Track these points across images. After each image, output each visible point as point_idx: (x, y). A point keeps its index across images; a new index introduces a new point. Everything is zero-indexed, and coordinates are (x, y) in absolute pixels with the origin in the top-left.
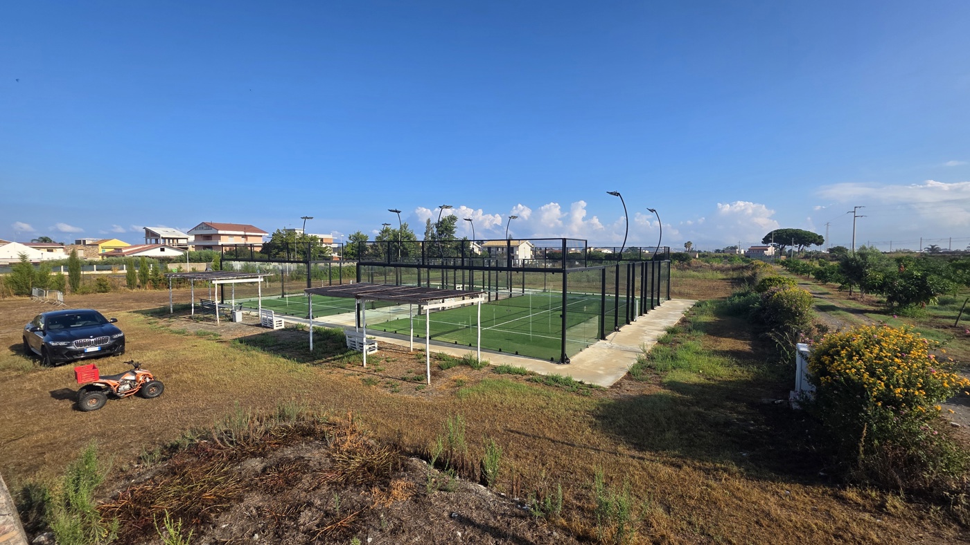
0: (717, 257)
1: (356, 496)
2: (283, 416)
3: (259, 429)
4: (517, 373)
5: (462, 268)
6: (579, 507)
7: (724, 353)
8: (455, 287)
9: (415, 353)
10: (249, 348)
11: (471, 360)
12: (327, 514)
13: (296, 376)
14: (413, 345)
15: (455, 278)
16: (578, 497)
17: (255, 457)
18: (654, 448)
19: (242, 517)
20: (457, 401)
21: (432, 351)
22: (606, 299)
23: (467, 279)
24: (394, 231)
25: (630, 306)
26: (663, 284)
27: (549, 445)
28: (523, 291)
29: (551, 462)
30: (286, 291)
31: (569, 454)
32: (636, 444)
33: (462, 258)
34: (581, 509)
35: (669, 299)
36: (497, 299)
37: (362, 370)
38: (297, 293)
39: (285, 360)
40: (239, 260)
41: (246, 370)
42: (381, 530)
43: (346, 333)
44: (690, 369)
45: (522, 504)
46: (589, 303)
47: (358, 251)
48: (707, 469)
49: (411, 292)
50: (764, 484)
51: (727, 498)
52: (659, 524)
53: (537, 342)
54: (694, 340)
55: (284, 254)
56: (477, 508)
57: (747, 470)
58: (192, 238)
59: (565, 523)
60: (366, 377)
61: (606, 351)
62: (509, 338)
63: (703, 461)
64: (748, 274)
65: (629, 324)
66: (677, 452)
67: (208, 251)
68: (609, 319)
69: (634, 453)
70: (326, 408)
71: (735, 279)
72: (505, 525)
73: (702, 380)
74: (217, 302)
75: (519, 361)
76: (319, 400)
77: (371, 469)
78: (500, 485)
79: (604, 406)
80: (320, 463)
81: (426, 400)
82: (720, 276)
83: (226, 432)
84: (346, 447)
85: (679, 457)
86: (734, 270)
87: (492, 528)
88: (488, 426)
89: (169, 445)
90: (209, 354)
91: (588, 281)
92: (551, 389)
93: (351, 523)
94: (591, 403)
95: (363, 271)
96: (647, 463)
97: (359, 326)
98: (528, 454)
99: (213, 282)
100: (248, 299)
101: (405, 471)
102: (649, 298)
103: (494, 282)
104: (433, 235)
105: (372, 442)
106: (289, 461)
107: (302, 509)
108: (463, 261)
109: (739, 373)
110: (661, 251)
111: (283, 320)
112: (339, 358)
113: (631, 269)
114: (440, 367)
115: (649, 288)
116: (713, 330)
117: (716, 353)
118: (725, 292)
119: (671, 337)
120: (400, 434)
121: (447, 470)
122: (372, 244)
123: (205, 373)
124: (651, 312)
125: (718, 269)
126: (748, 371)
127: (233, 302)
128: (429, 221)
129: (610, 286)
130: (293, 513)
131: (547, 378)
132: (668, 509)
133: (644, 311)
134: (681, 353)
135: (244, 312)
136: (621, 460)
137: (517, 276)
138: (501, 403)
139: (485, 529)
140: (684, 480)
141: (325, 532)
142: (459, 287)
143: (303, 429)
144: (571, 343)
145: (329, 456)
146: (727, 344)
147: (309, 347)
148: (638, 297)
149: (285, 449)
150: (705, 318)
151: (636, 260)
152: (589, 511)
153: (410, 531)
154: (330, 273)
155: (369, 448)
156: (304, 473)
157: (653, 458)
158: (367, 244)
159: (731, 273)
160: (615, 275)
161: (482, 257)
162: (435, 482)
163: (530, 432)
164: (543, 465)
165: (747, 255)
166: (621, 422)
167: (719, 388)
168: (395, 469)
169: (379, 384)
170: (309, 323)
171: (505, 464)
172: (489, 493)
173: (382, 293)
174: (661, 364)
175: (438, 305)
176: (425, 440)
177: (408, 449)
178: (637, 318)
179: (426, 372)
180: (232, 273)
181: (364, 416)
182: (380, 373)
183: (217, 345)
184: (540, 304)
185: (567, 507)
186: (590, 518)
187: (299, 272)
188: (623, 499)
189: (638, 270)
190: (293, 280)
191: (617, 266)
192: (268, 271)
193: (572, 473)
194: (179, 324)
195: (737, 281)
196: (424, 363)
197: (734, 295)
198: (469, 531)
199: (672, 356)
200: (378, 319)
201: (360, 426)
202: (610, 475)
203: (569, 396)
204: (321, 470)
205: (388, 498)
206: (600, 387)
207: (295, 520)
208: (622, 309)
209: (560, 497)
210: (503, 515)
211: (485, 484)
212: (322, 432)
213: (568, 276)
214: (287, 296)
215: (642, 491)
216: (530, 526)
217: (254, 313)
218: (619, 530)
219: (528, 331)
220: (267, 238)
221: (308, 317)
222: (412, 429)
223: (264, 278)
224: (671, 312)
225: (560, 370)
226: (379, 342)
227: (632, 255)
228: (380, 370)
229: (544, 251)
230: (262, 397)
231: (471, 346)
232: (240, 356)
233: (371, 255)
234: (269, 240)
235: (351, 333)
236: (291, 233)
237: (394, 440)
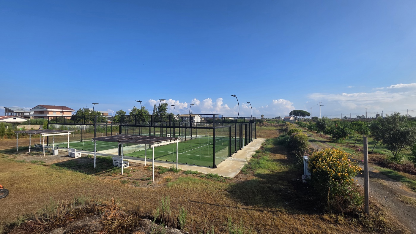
0: (273, 121)
2: (77, 203)
3: (63, 212)
4: (194, 174)
5: (170, 127)
7: (277, 161)
8: (166, 135)
9: (147, 166)
10: (61, 168)
11: (173, 169)
13: (86, 181)
14: (146, 163)
15: (166, 131)
16: (221, 230)
17: (60, 227)
18: (252, 204)
20: (167, 189)
21: (155, 165)
22: (231, 139)
23: (172, 131)
24: (138, 110)
25: (241, 142)
26: (254, 132)
27: (208, 207)
28: (197, 136)
29: (209, 215)
30: (83, 138)
31: (217, 210)
32: (245, 203)
33: (170, 122)
35: (256, 138)
36: (185, 140)
37: (121, 176)
38: (89, 140)
39: (80, 173)
40: (58, 124)
41: (58, 180)
43: (113, 158)
44: (265, 168)
46: (224, 141)
47: (121, 118)
48: (273, 211)
49: (145, 138)
50: (294, 216)
51: (281, 223)
53: (203, 159)
54: (266, 155)
55: (82, 120)
57: (288, 210)
58: (32, 113)
60: (123, 179)
61: (232, 162)
62: (190, 158)
63: (272, 208)
64: (284, 127)
65: (240, 149)
66: (261, 205)
67: (41, 119)
68: (233, 147)
69: (244, 207)
70: (101, 197)
71: (280, 130)
73: (270, 172)
74: (44, 145)
75: (195, 168)
76: (98, 193)
77: (123, 227)
78: (187, 228)
79: (231, 186)
80: (96, 227)
81: (152, 189)
82: (275, 128)
83: (44, 215)
84: (111, 217)
85: (262, 207)
86: (280, 126)
88: (181, 200)
89: (9, 225)
90: (38, 173)
91: (224, 132)
92: (209, 180)
94: (226, 185)
95: (122, 129)
96: (250, 211)
97: (120, 155)
98: (199, 212)
99: (43, 135)
100: (62, 143)
101: (140, 226)
102: (248, 138)
103: (184, 132)
104: (157, 112)
105: (124, 213)
106: (79, 228)
108: (170, 124)
109: (283, 168)
110: (252, 119)
111: (81, 153)
112: (109, 171)
113: (241, 126)
114: (159, 173)
115: (248, 134)
116: (273, 151)
117: (275, 160)
118: (276, 135)
119: (257, 155)
120: (139, 207)
121: (161, 224)
123: (34, 183)
124: (249, 144)
125: (273, 126)
126: (286, 167)
127: (53, 145)
128: (155, 105)
129: (233, 133)
131: (207, 175)
133: (246, 144)
134: (261, 161)
135: (59, 150)
136: (239, 211)
137: (194, 130)
138: (187, 188)
140: (264, 217)
142: (168, 135)
143: (88, 209)
144: (217, 159)
145: (101, 222)
146: (278, 156)
147: (94, 166)
148: (244, 138)
149: (77, 221)
150: (270, 146)
151: (243, 122)
154: (106, 130)
155: (123, 216)
157: (252, 208)
159: (278, 127)
160: (235, 128)
161: (179, 121)
162: (155, 231)
163: (200, 201)
164: (206, 216)
165: (284, 120)
166: (239, 193)
167: (276, 175)
168: (136, 226)
169: (129, 183)
170: (94, 154)
171: (189, 217)
173: (132, 139)
174: (254, 166)
175: (159, 144)
176: (151, 209)
177: (142, 214)
178: (244, 147)
179: (152, 175)
180: (54, 130)
181: (121, 199)
182: (130, 177)
183: (42, 167)
184: (204, 142)
187: (90, 129)
189: (244, 127)
190: (87, 133)
192: (74, 129)
193: (218, 219)
194: (21, 157)
195: (281, 131)
196: (152, 171)
197: (280, 136)
199: (258, 163)
200: (129, 151)
201: (118, 204)
202: (234, 218)
203: (217, 183)
204: (96, 231)
206: (230, 178)
208: (238, 143)
209: (213, 231)
211: (180, 229)
212: (98, 210)
213: (215, 130)
214: (83, 141)
215: (248, 224)
217: (65, 150)
219: (199, 154)
220: (74, 113)
221: (94, 151)
222: (145, 204)
223: (71, 132)
224: (257, 144)
225: (212, 171)
226: (130, 162)
227: (241, 120)
228: (130, 176)
229: (205, 119)
230: (67, 193)
231: (174, 162)
232: (55, 173)
233: (127, 121)
234: (75, 114)
235: (116, 158)
236: (87, 110)
237: (136, 211)
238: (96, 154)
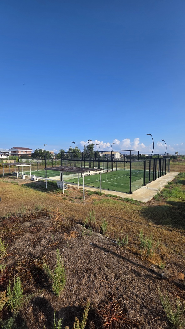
1: (59, 236)
2: (37, 209)
3: (29, 213)
4: (114, 197)
5: (96, 161)
6: (134, 243)
8: (93, 168)
9: (80, 189)
10: (27, 187)
11: (98, 192)
12: (50, 241)
13: (41, 196)
14: (79, 187)
15: (93, 165)
16: (134, 240)
17: (28, 222)
18: (161, 224)
19: (23, 240)
20: (93, 206)
21: (85, 189)
22: (146, 172)
23: (97, 165)
24: (73, 149)
25: (155, 174)
26: (167, 167)
27: (125, 222)
28: (117, 169)
29: (125, 227)
30: (39, 169)
31: (131, 225)
32: (156, 222)
34: (135, 244)
35: (169, 172)
36: (108, 172)
37: (62, 195)
38: (42, 170)
39: (38, 191)
40: (24, 159)
41: (26, 194)
42: (67, 247)
43: (57, 183)
44: (176, 197)
45: (114, 241)
46: (140, 173)
47: (62, 156)
48: (181, 232)
49: (78, 169)
52: (163, 250)
53: (121, 186)
54: (178, 186)
55: (38, 157)
56: (99, 241)
58: (10, 152)
59: (129, 248)
60: (64, 197)
61: (146, 190)
62: (111, 185)
63: (180, 229)
65: (154, 180)
66: (170, 226)
67: (15, 156)
68: (147, 179)
69: (154, 225)
70: (50, 207)
72: (108, 248)
73: (181, 201)
74: (17, 173)
75: (115, 193)
76: (48, 204)
77: (64, 227)
78: (107, 234)
79: (144, 209)
80: (48, 225)
81: (83, 205)
83: (19, 214)
84: (56, 219)
85: (171, 227)
87: (104, 248)
88: (103, 214)
89: (2, 217)
90: (15, 189)
91: (140, 166)
92: (126, 202)
93: (57, 244)
94: (140, 208)
95: (63, 162)
96: (160, 229)
97: (62, 181)
98: (117, 224)
99: (16, 166)
100: (27, 172)
101: (75, 228)
102: (162, 172)
103: (106, 166)
104: (86, 150)
105: (65, 218)
106: (38, 224)
107: (42, 239)
108: (96, 159)
110: (166, 155)
111: (38, 178)
112: (55, 191)
113: (155, 161)
114: (88, 194)
115: (162, 168)
119: (170, 185)
120: (74, 216)
121: (89, 228)
122: (66, 153)
123: (13, 195)
124: (162, 177)
127: (22, 172)
128: (85, 145)
129: (147, 167)
130: (39, 240)
131: (124, 199)
132: (167, 245)
133: (160, 176)
134: (173, 191)
135: (26, 176)
136: (150, 228)
137: (115, 164)
138: (108, 207)
139: (102, 248)
140: (173, 235)
141: (49, 247)
142: (95, 167)
143: (43, 213)
144: (133, 187)
145: (51, 222)
147: (46, 187)
148: (157, 171)
149: (37, 220)
150: (182, 179)
151: (157, 158)
152: (138, 245)
153: (76, 248)
154: (53, 163)
155: (64, 220)
156: (43, 227)
157: (162, 227)
158: (65, 153)
160: (149, 163)
161: (103, 158)
162: (85, 232)
163: (118, 217)
164: (122, 228)
166: (150, 214)
168: (72, 228)
169: (68, 199)
170: (46, 179)
171: (109, 227)
172: (103, 237)
173: (69, 169)
174: (166, 195)
175: (87, 173)
176: (82, 218)
177: (77, 221)
178: (157, 179)
179: (83, 196)
180: (22, 163)
181: (63, 210)
183: (17, 186)
184: (122, 174)
185: (130, 243)
186: (138, 247)
187: (43, 163)
188: (150, 241)
189: (158, 162)
190: (41, 165)
191: (150, 160)
192: (33, 162)
193: (132, 231)
194: (6, 179)
196: (83, 193)
198: (96, 249)
199: (170, 192)
200: (68, 178)
201: (61, 213)
202: (146, 233)
203: (132, 205)
204: (48, 227)
205: (69, 237)
206: (143, 202)
207: (40, 242)
208: (152, 175)
209: (128, 239)
210: (108, 244)
211: (102, 234)
212: (49, 215)
213: (132, 164)
214: (39, 171)
215: (157, 238)
216: (117, 248)
217: (29, 176)
218: (148, 251)
219: (118, 183)
220: (33, 152)
221: (45, 178)
222: (78, 214)
223: (32, 164)
224: (169, 176)
225: (129, 196)
226: (68, 186)
227: (156, 157)
228: (68, 195)
229: (124, 156)
230: (31, 203)
231: (98, 187)
232: (24, 190)
233: (66, 157)
234: (33, 153)
235: (59, 183)
236: (40, 150)
237: (72, 218)
238: (47, 179)
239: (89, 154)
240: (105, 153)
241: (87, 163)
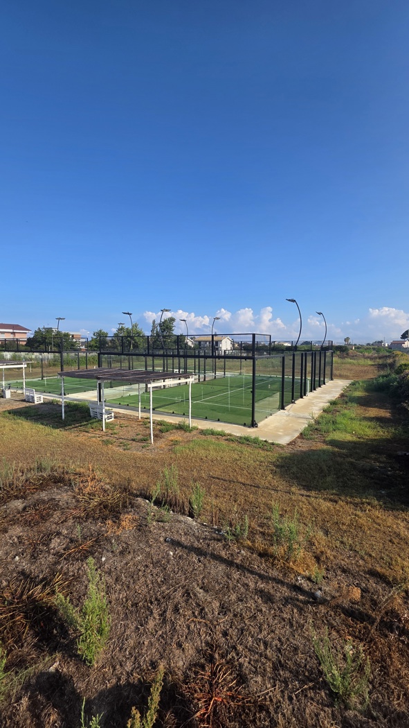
0: (368, 349)
1: (94, 528)
2: (40, 468)
3: (21, 478)
4: (218, 435)
5: (179, 356)
6: (261, 532)
7: (371, 419)
8: (173, 371)
9: (143, 420)
10: (16, 418)
11: (184, 425)
12: (72, 541)
13: (51, 438)
14: (140, 415)
15: (173, 364)
16: (261, 525)
17: (18, 499)
18: (317, 488)
19: (6, 544)
20: (173, 456)
21: (155, 418)
22: (285, 380)
23: (182, 365)
24: (127, 329)
25: (303, 385)
26: (328, 369)
27: (241, 488)
28: (225, 374)
29: (241, 499)
30: (45, 375)
31: (255, 493)
32: (305, 486)
33: (178, 349)
34: (263, 534)
35: (332, 380)
36: (205, 380)
37: (102, 433)
38: (53, 377)
39: (43, 427)
40: (8, 351)
41: (13, 434)
42: (112, 552)
43: (90, 406)
44: (346, 431)
45: (219, 530)
46: (273, 383)
47: (100, 344)
48: (355, 503)
49: (139, 374)
50: (396, 513)
51: (370, 523)
52: (319, 543)
53: (233, 412)
54: (349, 409)
55: (42, 347)
56: (185, 534)
57: (385, 503)
59: (250, 544)
60: (105, 438)
61: (285, 418)
62: (213, 409)
63: (353, 497)
64: (390, 361)
65: (302, 397)
66: (334, 491)
68: (288, 395)
69: (304, 492)
70: (74, 462)
71: (381, 365)
72: (205, 546)
73: (355, 439)
75: (220, 426)
76: (69, 456)
77: (106, 507)
78: (204, 517)
79: (282, 458)
80: (67, 503)
81: (150, 456)
82: (370, 362)
84: (87, 490)
85: (336, 494)
86: (380, 358)
87: (196, 548)
88: (195, 474)
91: (273, 367)
92: (243, 446)
93: (89, 547)
94: (273, 456)
95: (103, 360)
96: (313, 499)
97: (100, 401)
98: (225, 494)
100: (15, 381)
101: (132, 507)
102: (317, 379)
103: (202, 367)
104: (157, 332)
105: (108, 487)
106: (44, 502)
107: (53, 537)
108: (178, 352)
109: (382, 433)
110: (326, 344)
111: (42, 397)
112: (85, 425)
113: (304, 356)
114: (161, 431)
115: (317, 372)
116: (364, 402)
117: (365, 419)
118: (372, 374)
119: (333, 408)
120: (129, 481)
121: (164, 506)
122: (111, 338)
124: (318, 389)
125: (368, 357)
126: (388, 432)
127: (4, 383)
128: (154, 321)
129: (288, 370)
130: (46, 540)
131: (241, 438)
132: (326, 533)
133: (313, 388)
134: (339, 419)
135: (12, 391)
136: (294, 498)
137: (220, 362)
138: (206, 457)
139: (191, 549)
140: (339, 511)
141: (70, 554)
142: (176, 371)
143: (55, 477)
144: (259, 412)
145: (74, 497)
146: (373, 412)
147: (62, 416)
148: (309, 378)
149: (41, 493)
150: (358, 394)
151: (308, 351)
152: (269, 535)
153: (134, 552)
154: (78, 361)
155: (105, 491)
156: (55, 510)
157: (317, 496)
158: (108, 339)
159: (378, 360)
160: (292, 362)
161: (194, 349)
162: (154, 516)
163: (227, 478)
164: (235, 501)
165: (390, 347)
166: (295, 469)
167: (366, 444)
168: (125, 506)
169: (115, 444)
170: (62, 398)
171: (208, 502)
172: (195, 523)
173: (117, 375)
174: (325, 427)
175: (160, 384)
176: (148, 485)
177: (135, 492)
178: (308, 394)
179: (150, 434)
180: (3, 361)
181: (103, 468)
182: (115, 436)
184: (236, 384)
185: (252, 533)
186: (269, 540)
187: (55, 360)
188: (292, 525)
189: (309, 358)
190: (50, 366)
191: (294, 355)
192: (31, 359)
193: (257, 508)
195: (382, 367)
196: (149, 428)
197: (379, 377)
198: (179, 551)
199: (333, 422)
200: (115, 395)
201: (98, 474)
202: (285, 509)
203: (256, 451)
204: (68, 508)
205: (118, 528)
206: (280, 444)
207: (47, 545)
208: (297, 387)
209: (247, 525)
210: (205, 539)
211: (192, 517)
212: (70, 480)
213: (256, 362)
214: (45, 378)
215: (308, 520)
216: (224, 547)
217: (20, 392)
218: (290, 548)
219: (227, 404)
220: (30, 335)
221: (61, 394)
222: (138, 477)
223: (28, 364)
224: (333, 389)
225: (251, 432)
226: (115, 412)
227: (306, 347)
228: (115, 434)
229: (240, 345)
230: (25, 454)
231: (184, 415)
232: (8, 424)
233: (110, 347)
234: (32, 336)
235: (94, 406)
236: (49, 330)
237: (125, 485)
238: (65, 398)
239: (165, 342)
240: (198, 338)
241: (158, 361)
